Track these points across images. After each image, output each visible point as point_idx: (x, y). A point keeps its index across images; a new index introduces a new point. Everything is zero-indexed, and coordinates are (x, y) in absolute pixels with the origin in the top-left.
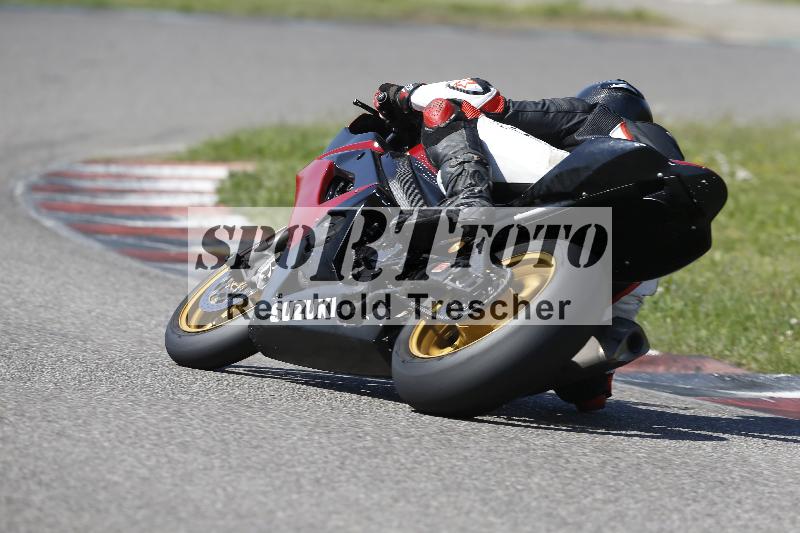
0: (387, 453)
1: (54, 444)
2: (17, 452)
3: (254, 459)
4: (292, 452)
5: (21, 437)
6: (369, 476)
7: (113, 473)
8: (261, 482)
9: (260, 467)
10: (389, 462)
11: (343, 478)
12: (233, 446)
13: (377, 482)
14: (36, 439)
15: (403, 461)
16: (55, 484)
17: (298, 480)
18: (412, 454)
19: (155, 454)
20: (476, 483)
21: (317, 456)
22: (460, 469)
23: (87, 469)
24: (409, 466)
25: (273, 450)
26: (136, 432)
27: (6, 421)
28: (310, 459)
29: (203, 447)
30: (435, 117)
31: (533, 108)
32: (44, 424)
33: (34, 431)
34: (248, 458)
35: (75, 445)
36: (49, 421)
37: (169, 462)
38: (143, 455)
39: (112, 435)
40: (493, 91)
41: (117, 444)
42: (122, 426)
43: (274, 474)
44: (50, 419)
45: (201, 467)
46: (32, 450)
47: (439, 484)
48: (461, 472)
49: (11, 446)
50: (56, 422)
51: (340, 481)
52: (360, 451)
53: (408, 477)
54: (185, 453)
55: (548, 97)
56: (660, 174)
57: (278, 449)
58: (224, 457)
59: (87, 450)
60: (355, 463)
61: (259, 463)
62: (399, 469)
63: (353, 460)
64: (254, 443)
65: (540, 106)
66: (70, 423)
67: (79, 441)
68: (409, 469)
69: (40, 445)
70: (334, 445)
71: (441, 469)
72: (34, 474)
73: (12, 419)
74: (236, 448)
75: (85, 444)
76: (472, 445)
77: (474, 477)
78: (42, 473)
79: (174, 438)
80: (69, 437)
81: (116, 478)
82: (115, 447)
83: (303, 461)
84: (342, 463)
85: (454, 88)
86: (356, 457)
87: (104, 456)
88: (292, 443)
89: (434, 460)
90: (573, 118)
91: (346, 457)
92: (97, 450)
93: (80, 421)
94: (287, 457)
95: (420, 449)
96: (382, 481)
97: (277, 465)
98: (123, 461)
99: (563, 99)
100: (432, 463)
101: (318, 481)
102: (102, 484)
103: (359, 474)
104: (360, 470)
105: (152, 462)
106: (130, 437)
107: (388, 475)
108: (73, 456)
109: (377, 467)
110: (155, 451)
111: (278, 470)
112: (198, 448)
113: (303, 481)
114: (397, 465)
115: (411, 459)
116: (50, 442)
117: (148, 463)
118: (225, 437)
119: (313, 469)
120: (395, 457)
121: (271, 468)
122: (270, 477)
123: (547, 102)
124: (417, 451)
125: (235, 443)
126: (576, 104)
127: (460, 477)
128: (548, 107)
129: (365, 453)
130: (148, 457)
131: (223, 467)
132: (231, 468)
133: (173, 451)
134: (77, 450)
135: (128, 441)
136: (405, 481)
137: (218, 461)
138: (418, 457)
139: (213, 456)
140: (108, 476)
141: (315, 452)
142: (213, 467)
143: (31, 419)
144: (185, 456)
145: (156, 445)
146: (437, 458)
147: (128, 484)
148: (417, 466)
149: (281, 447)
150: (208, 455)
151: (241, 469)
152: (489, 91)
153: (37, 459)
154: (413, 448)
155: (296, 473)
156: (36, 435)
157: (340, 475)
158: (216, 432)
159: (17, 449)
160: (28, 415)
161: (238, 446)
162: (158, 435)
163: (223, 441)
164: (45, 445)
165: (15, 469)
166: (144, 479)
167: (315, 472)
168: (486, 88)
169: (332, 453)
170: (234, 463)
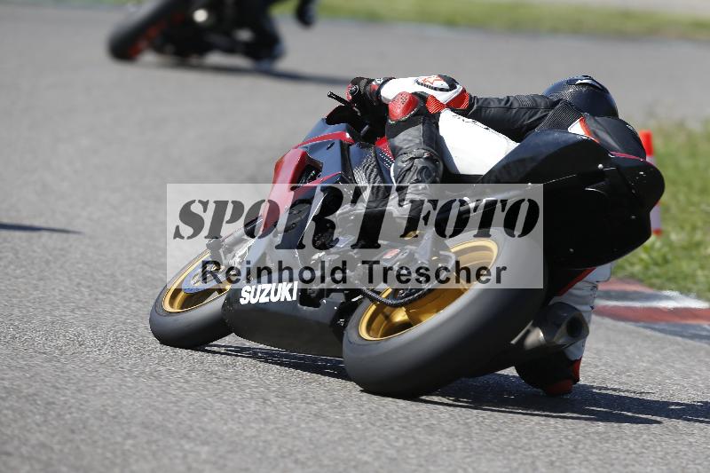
0: (617, 438)
1: (312, 425)
2: (276, 432)
3: (494, 441)
4: (530, 436)
5: (282, 418)
6: (600, 460)
7: (364, 453)
8: (499, 464)
9: (499, 450)
10: (619, 447)
11: (575, 462)
12: (476, 429)
13: (607, 466)
14: (295, 420)
15: (632, 446)
16: (310, 463)
17: (533, 463)
18: (641, 440)
19: (403, 436)
20: (699, 467)
21: (552, 440)
22: (685, 455)
23: (340, 449)
24: (637, 451)
25: (511, 433)
26: (386, 414)
27: (269, 403)
28: (546, 443)
29: (447, 430)
30: (398, 111)
31: (497, 104)
32: (304, 405)
33: (294, 412)
34: (489, 441)
35: (329, 426)
36: (308, 403)
37: (416, 444)
38: (392, 437)
39: (365, 417)
40: (459, 88)
41: (369, 425)
42: (373, 409)
43: (512, 457)
44: (308, 401)
45: (445, 449)
46: (291, 430)
47: (664, 468)
48: (685, 457)
49: (272, 426)
50: (314, 404)
51: (572, 464)
52: (592, 435)
53: (637, 462)
54: (431, 435)
55: (513, 94)
56: (600, 166)
57: (517, 433)
58: (466, 440)
59: (341, 430)
60: (587, 447)
61: (497, 446)
62: (628, 454)
63: (585, 444)
64: (495, 426)
65: (503, 103)
66: (327, 406)
67: (334, 422)
68: (637, 454)
69: (298, 426)
70: (568, 430)
71: (667, 453)
72: (291, 453)
73: (274, 400)
74: (478, 431)
75: (339, 425)
76: (695, 431)
77: (697, 462)
78: (299, 451)
79: (421, 421)
80: (325, 418)
81: (365, 458)
82: (367, 429)
83: (539, 444)
84: (576, 447)
85: (422, 84)
86: (589, 441)
87: (356, 438)
88: (530, 428)
89: (661, 445)
90: (536, 113)
91: (579, 441)
92: (350, 431)
93: (336, 404)
94: (525, 440)
95: (649, 435)
96: (612, 465)
97: (515, 448)
98: (373, 442)
99: (527, 96)
100: (659, 449)
101: (552, 463)
102: (353, 463)
103: (590, 458)
104: (592, 454)
105: (400, 444)
106: (381, 420)
107: (617, 458)
108: (328, 437)
109: (608, 451)
110: (403, 433)
111: (515, 453)
112: (443, 431)
113: (538, 464)
114: (627, 450)
115: (640, 444)
116: (307, 423)
117: (397, 444)
118: (468, 421)
119: (548, 451)
120: (625, 442)
121: (509, 451)
122: (508, 459)
123: (511, 99)
124: (645, 436)
125: (477, 427)
126: (539, 100)
127: (685, 462)
128: (512, 103)
129: (597, 438)
130: (397, 438)
131: (464, 449)
132: (472, 450)
133: (419, 433)
134: (332, 431)
135: (378, 424)
136: (633, 465)
137: (461, 443)
138: (646, 442)
139: (456, 439)
140: (359, 456)
141: (550, 436)
142: (456, 449)
143: (291, 400)
144: (430, 438)
145: (404, 427)
146: (663, 444)
147: (376, 464)
148: (644, 450)
149: (519, 431)
150: (450, 438)
151: (482, 452)
152: (456, 88)
153: (294, 438)
154: (642, 434)
155: (533, 456)
156: (295, 416)
157: (572, 458)
158: (460, 416)
159: (277, 428)
160: (288, 397)
161: (480, 429)
162: (407, 418)
163: (466, 424)
164: (303, 426)
165: (275, 448)
166: (393, 460)
167: (550, 455)
168: (452, 85)
169: (566, 437)
170: (475, 445)
